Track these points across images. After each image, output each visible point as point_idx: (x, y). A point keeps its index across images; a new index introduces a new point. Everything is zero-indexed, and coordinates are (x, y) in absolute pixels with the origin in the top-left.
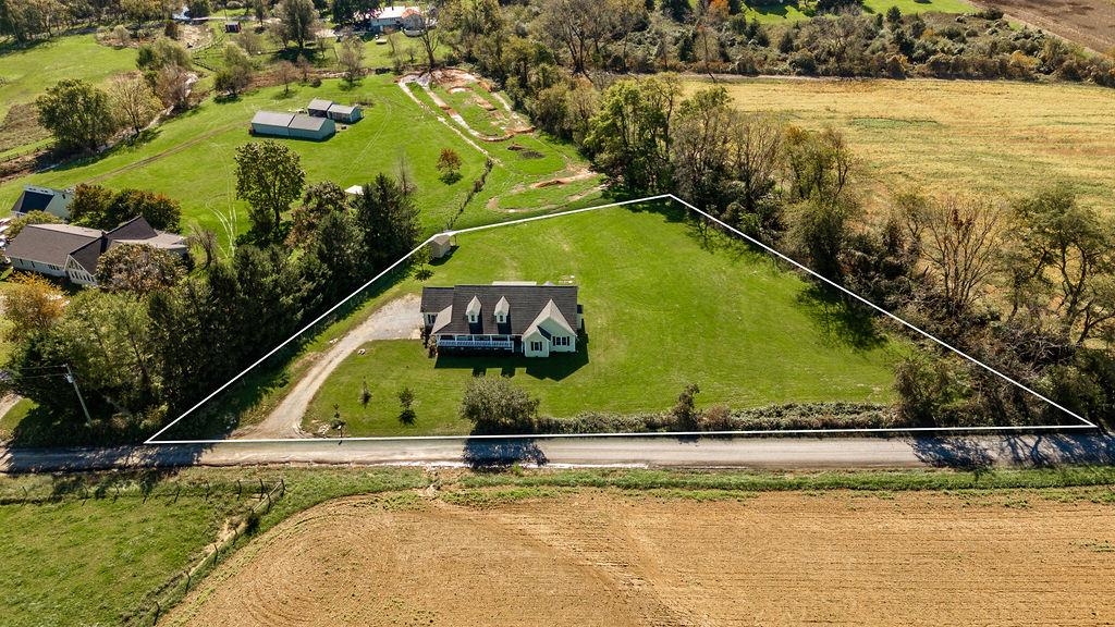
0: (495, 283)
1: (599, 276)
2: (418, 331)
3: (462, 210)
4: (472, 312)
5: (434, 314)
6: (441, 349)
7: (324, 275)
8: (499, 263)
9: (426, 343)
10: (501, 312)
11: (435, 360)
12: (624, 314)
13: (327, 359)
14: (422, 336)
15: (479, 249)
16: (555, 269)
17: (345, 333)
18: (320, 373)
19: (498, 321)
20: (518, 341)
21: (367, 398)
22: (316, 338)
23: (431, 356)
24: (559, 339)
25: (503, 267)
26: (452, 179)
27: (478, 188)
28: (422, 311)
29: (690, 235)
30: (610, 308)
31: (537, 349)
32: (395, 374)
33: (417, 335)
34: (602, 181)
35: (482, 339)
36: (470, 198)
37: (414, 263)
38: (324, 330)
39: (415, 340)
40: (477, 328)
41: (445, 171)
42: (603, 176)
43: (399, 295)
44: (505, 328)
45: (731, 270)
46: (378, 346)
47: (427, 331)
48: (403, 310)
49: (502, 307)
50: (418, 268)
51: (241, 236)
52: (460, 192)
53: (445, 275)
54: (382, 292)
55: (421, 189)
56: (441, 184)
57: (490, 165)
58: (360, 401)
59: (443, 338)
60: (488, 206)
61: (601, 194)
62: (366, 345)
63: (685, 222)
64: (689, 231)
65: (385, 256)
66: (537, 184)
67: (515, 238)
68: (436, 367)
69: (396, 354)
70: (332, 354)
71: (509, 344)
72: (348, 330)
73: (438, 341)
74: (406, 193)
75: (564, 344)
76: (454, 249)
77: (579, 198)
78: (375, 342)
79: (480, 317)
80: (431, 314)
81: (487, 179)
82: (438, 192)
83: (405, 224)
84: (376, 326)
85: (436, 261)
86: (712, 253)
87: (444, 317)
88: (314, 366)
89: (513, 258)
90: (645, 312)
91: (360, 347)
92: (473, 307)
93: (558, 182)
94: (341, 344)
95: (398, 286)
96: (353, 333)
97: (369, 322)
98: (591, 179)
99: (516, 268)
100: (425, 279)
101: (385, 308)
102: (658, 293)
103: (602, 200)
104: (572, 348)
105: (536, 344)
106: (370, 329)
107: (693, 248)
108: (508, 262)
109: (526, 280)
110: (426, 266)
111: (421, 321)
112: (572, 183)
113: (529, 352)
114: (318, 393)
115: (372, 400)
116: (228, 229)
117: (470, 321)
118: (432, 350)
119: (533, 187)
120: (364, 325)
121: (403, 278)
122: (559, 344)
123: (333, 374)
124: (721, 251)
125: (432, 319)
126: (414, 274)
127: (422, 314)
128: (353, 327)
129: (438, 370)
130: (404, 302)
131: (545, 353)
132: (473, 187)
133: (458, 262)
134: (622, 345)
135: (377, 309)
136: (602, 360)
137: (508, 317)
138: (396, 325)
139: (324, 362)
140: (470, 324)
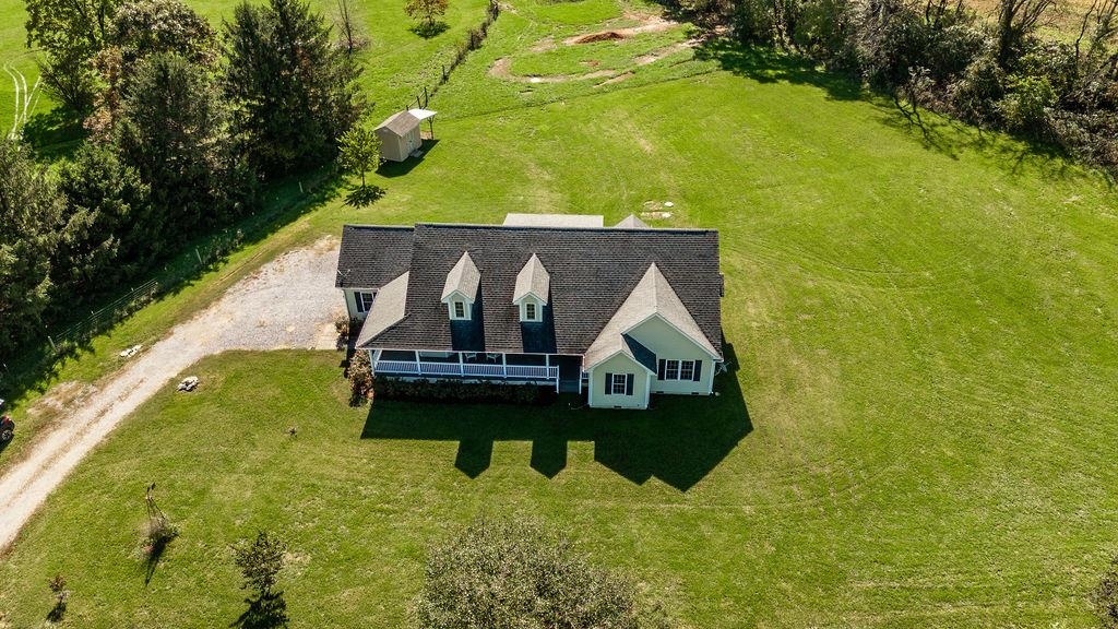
0: (513, 220)
1: (725, 203)
2: (331, 328)
3: (445, 78)
4: (456, 294)
5: (369, 290)
6: (381, 380)
7: (129, 193)
8: (516, 175)
9: (346, 364)
10: (529, 297)
11: (364, 410)
12: (806, 292)
13: (99, 402)
14: (341, 341)
15: (476, 146)
16: (630, 187)
17: (164, 329)
18: (65, 449)
19: (523, 317)
20: (571, 366)
21: (160, 543)
22: (96, 342)
23: (356, 400)
24: (674, 364)
25: (525, 181)
26: (430, 31)
27: (475, 43)
28: (341, 283)
29: (886, 122)
30: (767, 276)
31: (619, 390)
32: (257, 455)
33: (328, 339)
34: (689, 34)
35: (481, 359)
36: (460, 58)
37: (349, 171)
38: (121, 319)
39: (323, 352)
40: (469, 336)
41: (419, 19)
42: (689, 26)
43: (304, 240)
44: (539, 337)
45: (1014, 193)
46: (233, 365)
47: (350, 331)
48: (307, 275)
49: (531, 284)
50: (356, 181)
51: (40, 115)
52: (444, 50)
53: (407, 197)
54: (273, 231)
55: (377, 44)
56: (414, 37)
57: (495, 11)
58: (140, 552)
59: (385, 355)
60: (492, 72)
61: (692, 53)
62: (206, 364)
63: (867, 98)
64: (882, 115)
65: (289, 155)
66: (576, 39)
67: (544, 127)
68: (366, 435)
69: (271, 392)
70: (114, 389)
71: (548, 374)
72: (172, 323)
73: (375, 362)
74: (350, 51)
75: (685, 376)
76: (428, 145)
77: (653, 59)
78: (231, 357)
79: (478, 308)
80: (362, 290)
81: (490, 30)
82: (405, 49)
83: (333, 94)
84: (239, 314)
85: (391, 168)
86: (954, 157)
87: (391, 303)
88: (56, 427)
89: (543, 164)
90: (856, 289)
91: (184, 373)
92: (460, 282)
93: (614, 36)
94: (146, 361)
95: (308, 217)
96: (180, 331)
97: (226, 302)
98: (669, 31)
99: (549, 184)
100: (366, 203)
101: (268, 267)
102: (873, 244)
103: (697, 63)
104: (705, 386)
105: (620, 378)
106: (224, 321)
107: (906, 148)
108: (533, 172)
109: (572, 211)
110: (372, 178)
111: (338, 303)
112: (638, 37)
113: (598, 398)
114: (37, 516)
115: (176, 550)
116: (22, 104)
117: (452, 316)
118: (359, 385)
119: (570, 42)
120: (213, 310)
121: (323, 200)
122: (673, 376)
123: (99, 451)
124: (970, 153)
125: (364, 303)
126: (345, 193)
127: (340, 292)
128: (185, 315)
129: (370, 445)
130: (311, 254)
131: (639, 399)
132: (466, 42)
133: (435, 171)
134: (825, 379)
135: (251, 270)
136: (786, 422)
137: (548, 310)
138: (284, 312)
139: (87, 413)
140: (453, 323)
